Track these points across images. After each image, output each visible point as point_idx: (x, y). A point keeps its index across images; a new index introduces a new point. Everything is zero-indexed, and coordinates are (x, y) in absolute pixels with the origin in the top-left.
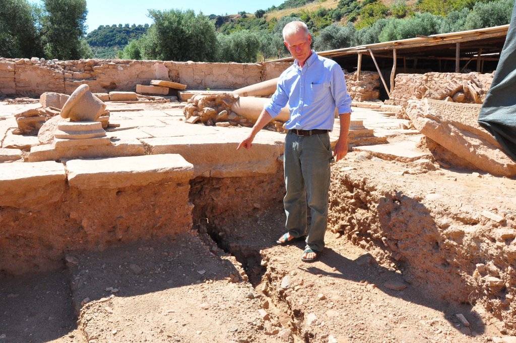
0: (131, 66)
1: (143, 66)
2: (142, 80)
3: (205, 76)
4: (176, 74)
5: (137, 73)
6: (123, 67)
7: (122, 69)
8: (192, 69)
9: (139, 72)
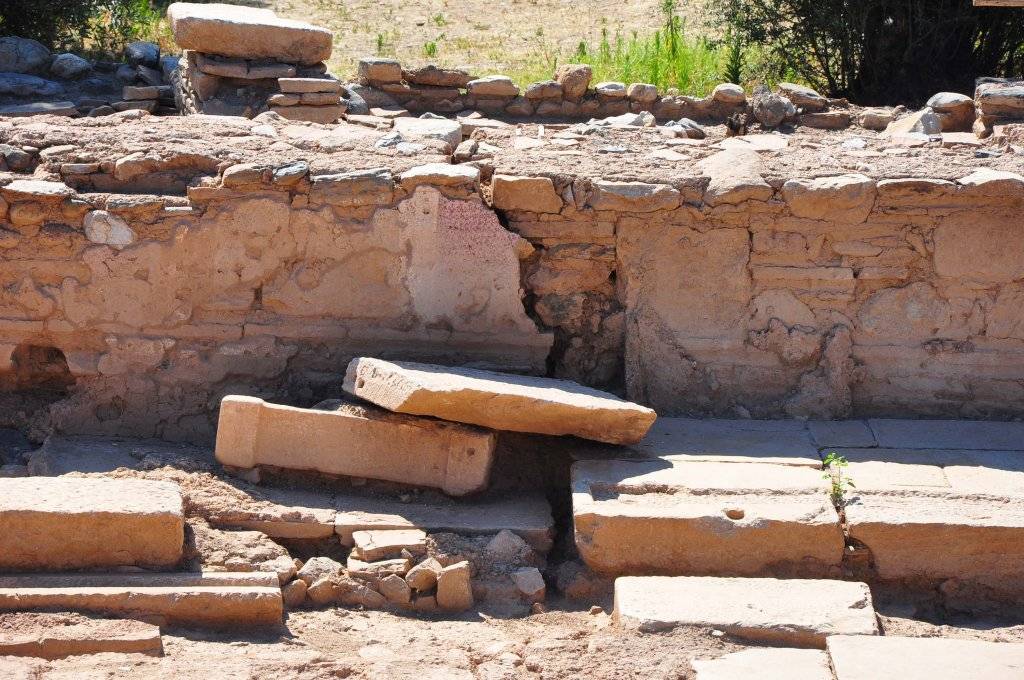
0: (201, 208)
1: (305, 216)
2: (292, 333)
3: (863, 294)
4: (598, 281)
5: (253, 272)
6: (130, 216)
7: (122, 234)
8: (738, 237)
9: (271, 261)
